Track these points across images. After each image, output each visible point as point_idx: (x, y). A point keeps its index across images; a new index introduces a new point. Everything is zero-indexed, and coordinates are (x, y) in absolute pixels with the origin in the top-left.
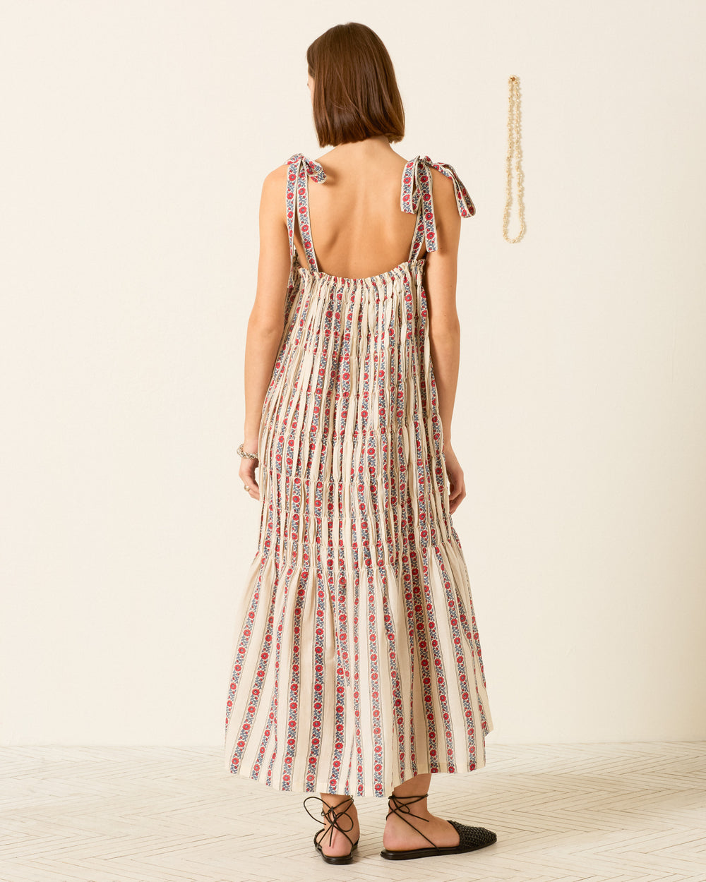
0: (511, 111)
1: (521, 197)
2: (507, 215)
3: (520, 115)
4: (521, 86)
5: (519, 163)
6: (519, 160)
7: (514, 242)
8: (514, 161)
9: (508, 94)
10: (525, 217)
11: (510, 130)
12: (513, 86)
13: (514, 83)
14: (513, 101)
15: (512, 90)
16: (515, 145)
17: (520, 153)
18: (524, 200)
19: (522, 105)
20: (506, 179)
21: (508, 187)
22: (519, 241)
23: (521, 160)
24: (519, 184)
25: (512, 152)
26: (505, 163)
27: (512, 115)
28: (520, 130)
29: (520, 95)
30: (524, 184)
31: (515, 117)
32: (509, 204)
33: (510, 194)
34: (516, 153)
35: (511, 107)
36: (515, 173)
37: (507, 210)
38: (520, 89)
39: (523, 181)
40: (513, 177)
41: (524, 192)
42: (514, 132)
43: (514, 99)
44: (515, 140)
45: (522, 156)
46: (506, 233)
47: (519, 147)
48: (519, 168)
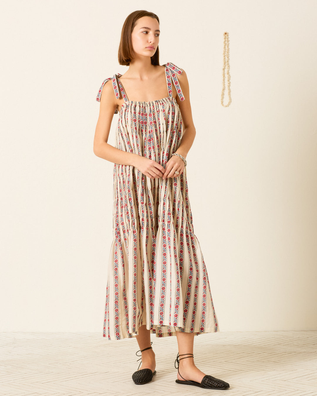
1: (229, 86)
2: (223, 94)
3: (229, 49)
4: (229, 37)
6: (228, 70)
7: (226, 106)
8: (226, 70)
9: (223, 40)
10: (231, 95)
11: (224, 56)
13: (226, 35)
14: (226, 44)
15: (225, 38)
16: (226, 63)
17: (229, 67)
18: (231, 88)
19: (230, 45)
20: (222, 78)
21: (223, 82)
22: (228, 106)
24: (228, 80)
25: (225, 66)
26: (223, 71)
27: (225, 49)
28: (229, 56)
29: (229, 41)
30: (230, 81)
31: (226, 51)
32: (224, 90)
33: (224, 85)
34: (227, 67)
35: (225, 46)
36: (226, 76)
37: (223, 92)
39: (230, 79)
40: (225, 78)
41: (231, 84)
42: (226, 57)
43: (226, 42)
44: (226, 61)
46: (222, 102)
47: (228, 64)
48: (228, 73)
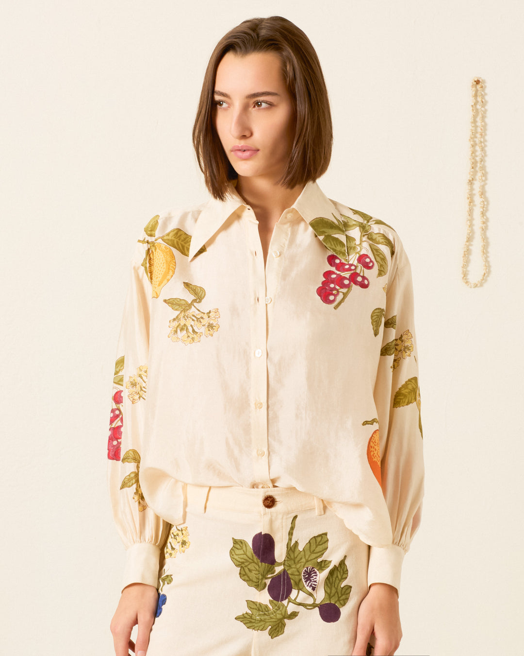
0: (475, 122)
1: (484, 230)
2: (468, 252)
3: (485, 127)
4: (487, 91)
5: (483, 187)
6: (483, 183)
7: (476, 286)
8: (477, 185)
9: (471, 101)
10: (489, 255)
11: (473, 146)
12: (477, 91)
13: (479, 86)
14: (477, 110)
15: (476, 96)
16: (478, 165)
17: (485, 175)
18: (489, 234)
19: (488, 114)
20: (467, 208)
21: (469, 218)
22: (481, 285)
23: (486, 184)
24: (483, 214)
25: (475, 173)
26: (466, 188)
27: (476, 127)
28: (486, 146)
29: (486, 102)
30: (488, 214)
31: (479, 130)
32: (470, 239)
33: (471, 226)
34: (479, 174)
35: (475, 117)
36: (478, 200)
37: (468, 246)
38: (486, 94)
39: (487, 210)
40: (475, 205)
41: (489, 224)
42: (478, 148)
43: (478, 107)
44: (478, 159)
45: (486, 179)
46: (465, 275)
47: (483, 168)
48: (483, 193)
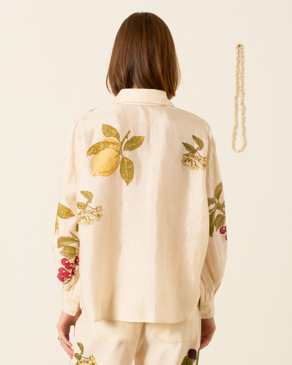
0: (238, 66)
1: (243, 122)
2: (235, 134)
3: (243, 69)
4: (244, 50)
5: (243, 100)
6: (242, 98)
7: (239, 151)
8: (239, 99)
9: (236, 56)
10: (246, 135)
11: (237, 79)
12: (239, 50)
13: (240, 48)
14: (239, 60)
15: (238, 53)
16: (240, 89)
17: (244, 94)
18: (246, 124)
19: (245, 63)
20: (234, 111)
21: (235, 116)
22: (242, 151)
23: (244, 99)
24: (243, 114)
25: (238, 93)
26: (233, 101)
27: (239, 69)
28: (244, 79)
29: (244, 56)
30: (246, 114)
31: (240, 71)
32: (236, 127)
33: (237, 120)
34: (241, 94)
35: (238, 64)
36: (240, 107)
37: (235, 131)
38: (244, 52)
39: (245, 112)
40: (238, 110)
41: (246, 119)
42: (240, 80)
43: (240, 59)
44: (240, 86)
45: (244, 96)
46: (234, 146)
47: (243, 90)
48: (242, 103)
